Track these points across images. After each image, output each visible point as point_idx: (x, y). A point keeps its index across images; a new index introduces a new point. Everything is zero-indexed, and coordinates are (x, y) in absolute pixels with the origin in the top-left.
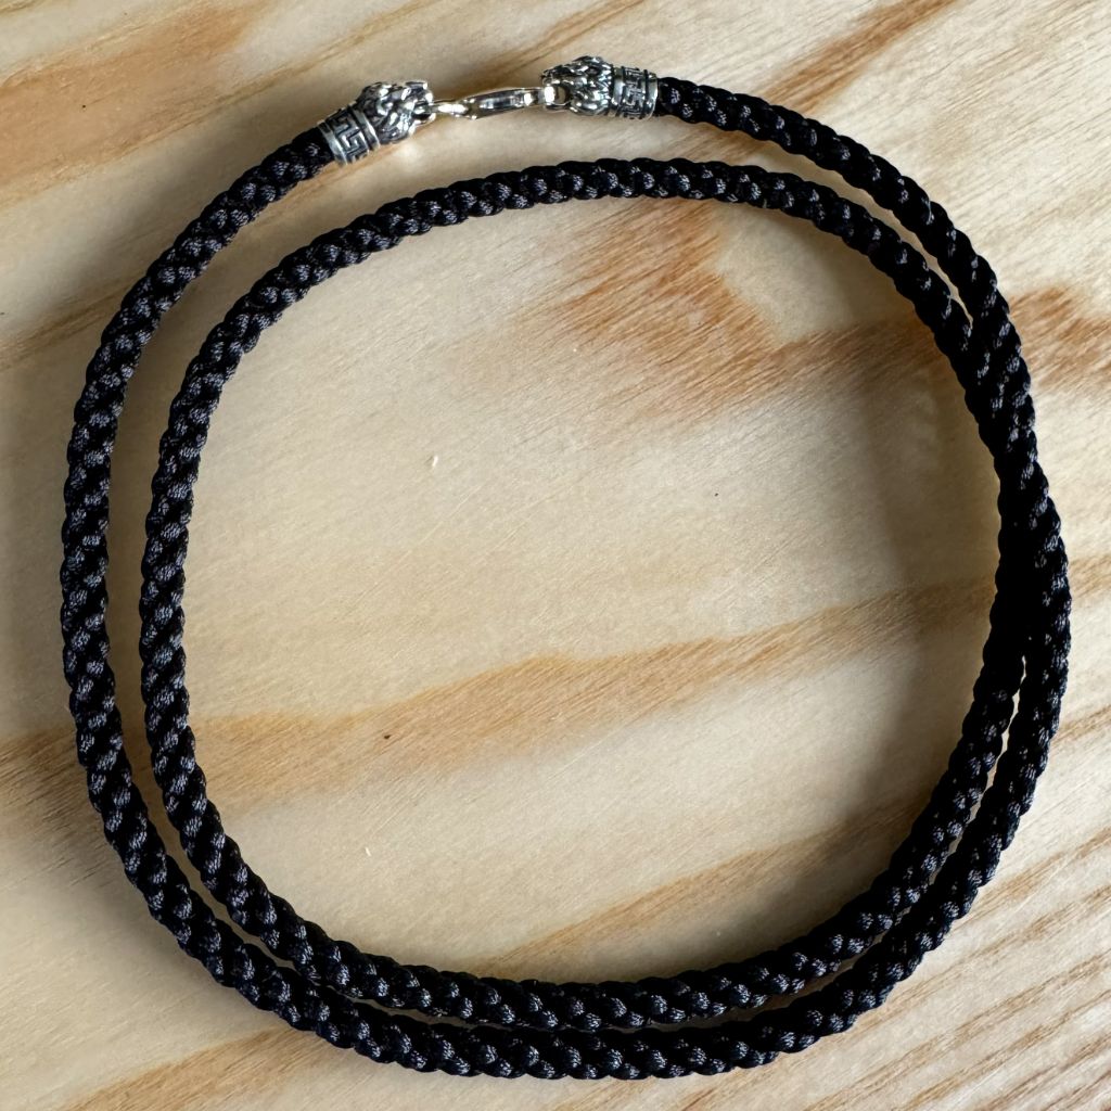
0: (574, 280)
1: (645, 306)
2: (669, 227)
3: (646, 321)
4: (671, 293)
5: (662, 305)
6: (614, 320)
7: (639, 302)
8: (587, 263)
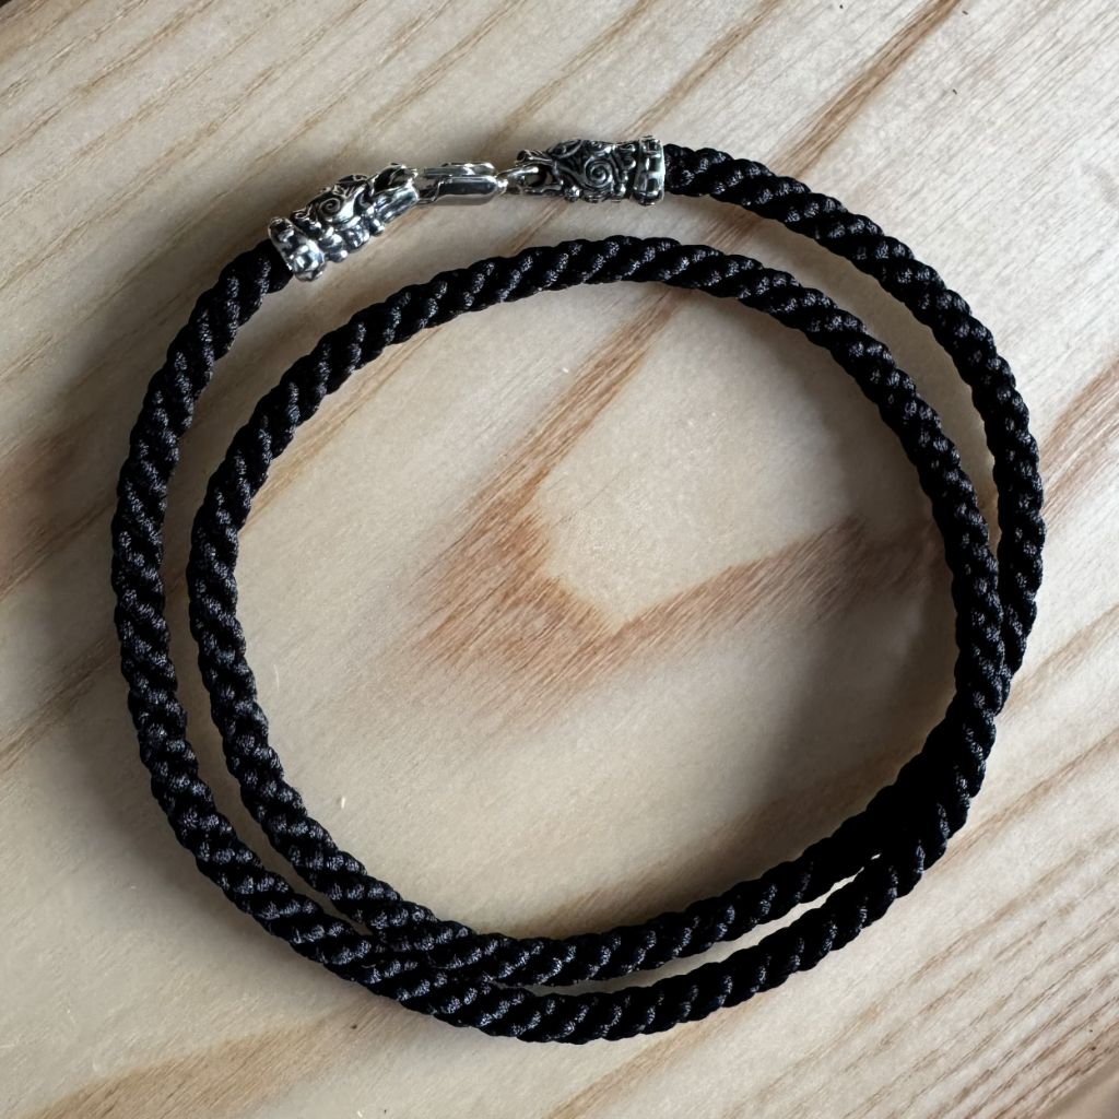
0: (429, 614)
1: (496, 621)
2: (503, 544)
3: (497, 636)
4: (515, 604)
5: (509, 618)
6: (471, 641)
7: (488, 621)
8: (437, 595)
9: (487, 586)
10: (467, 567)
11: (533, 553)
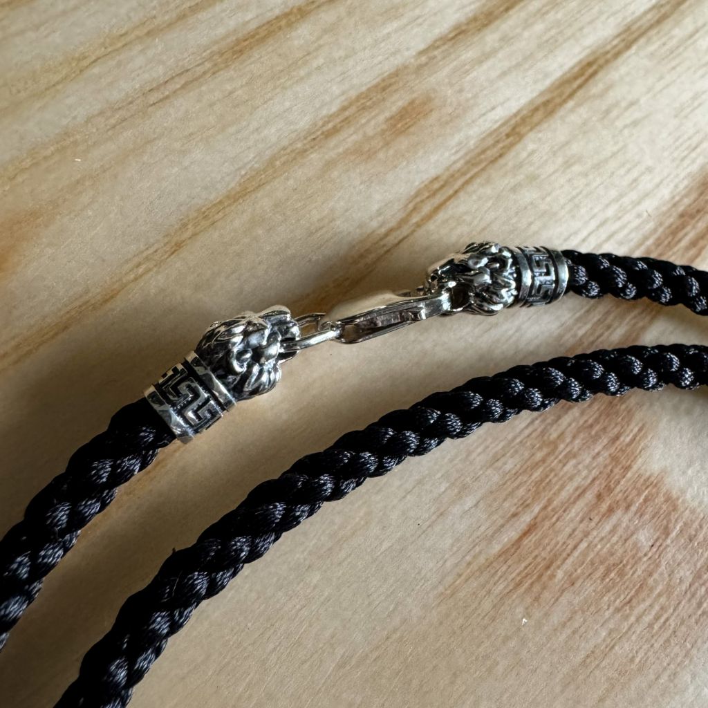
0: (501, 521)
1: (586, 534)
2: (591, 426)
3: (592, 555)
4: (611, 510)
5: (608, 527)
6: (559, 562)
7: (578, 534)
8: (511, 494)
9: (575, 484)
10: (548, 455)
11: (628, 439)
